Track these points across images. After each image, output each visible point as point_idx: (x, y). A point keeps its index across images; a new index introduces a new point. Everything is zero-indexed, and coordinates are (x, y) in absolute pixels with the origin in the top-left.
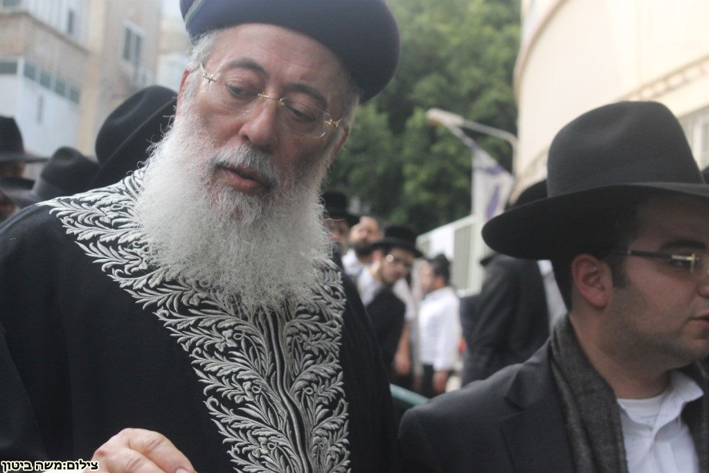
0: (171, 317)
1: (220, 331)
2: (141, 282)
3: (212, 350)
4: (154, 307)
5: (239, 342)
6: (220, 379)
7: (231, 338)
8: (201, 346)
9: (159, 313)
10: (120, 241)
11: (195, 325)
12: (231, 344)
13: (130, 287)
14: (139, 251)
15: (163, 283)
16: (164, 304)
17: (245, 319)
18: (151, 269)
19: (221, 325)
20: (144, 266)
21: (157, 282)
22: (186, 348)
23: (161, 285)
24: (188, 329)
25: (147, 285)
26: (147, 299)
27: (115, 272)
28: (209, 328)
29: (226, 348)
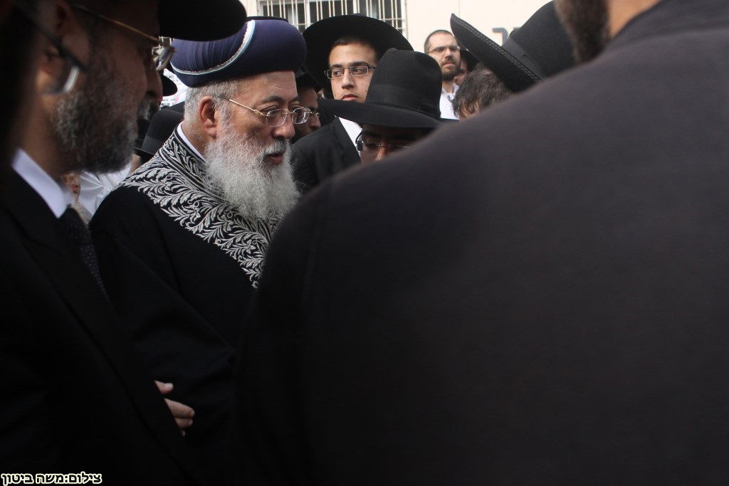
0: (222, 242)
1: (245, 242)
2: (200, 226)
3: (246, 254)
4: (213, 240)
5: (255, 246)
6: (254, 270)
7: (252, 244)
8: (241, 254)
9: (216, 243)
10: (181, 202)
11: (234, 243)
12: (253, 248)
13: (198, 232)
14: (193, 206)
15: (212, 223)
16: (216, 236)
17: (254, 231)
18: (203, 215)
19: (245, 238)
20: (198, 216)
21: (209, 223)
22: (235, 258)
23: (211, 225)
24: (231, 247)
25: (204, 227)
26: (208, 235)
27: (187, 224)
28: (240, 242)
29: (252, 251)
